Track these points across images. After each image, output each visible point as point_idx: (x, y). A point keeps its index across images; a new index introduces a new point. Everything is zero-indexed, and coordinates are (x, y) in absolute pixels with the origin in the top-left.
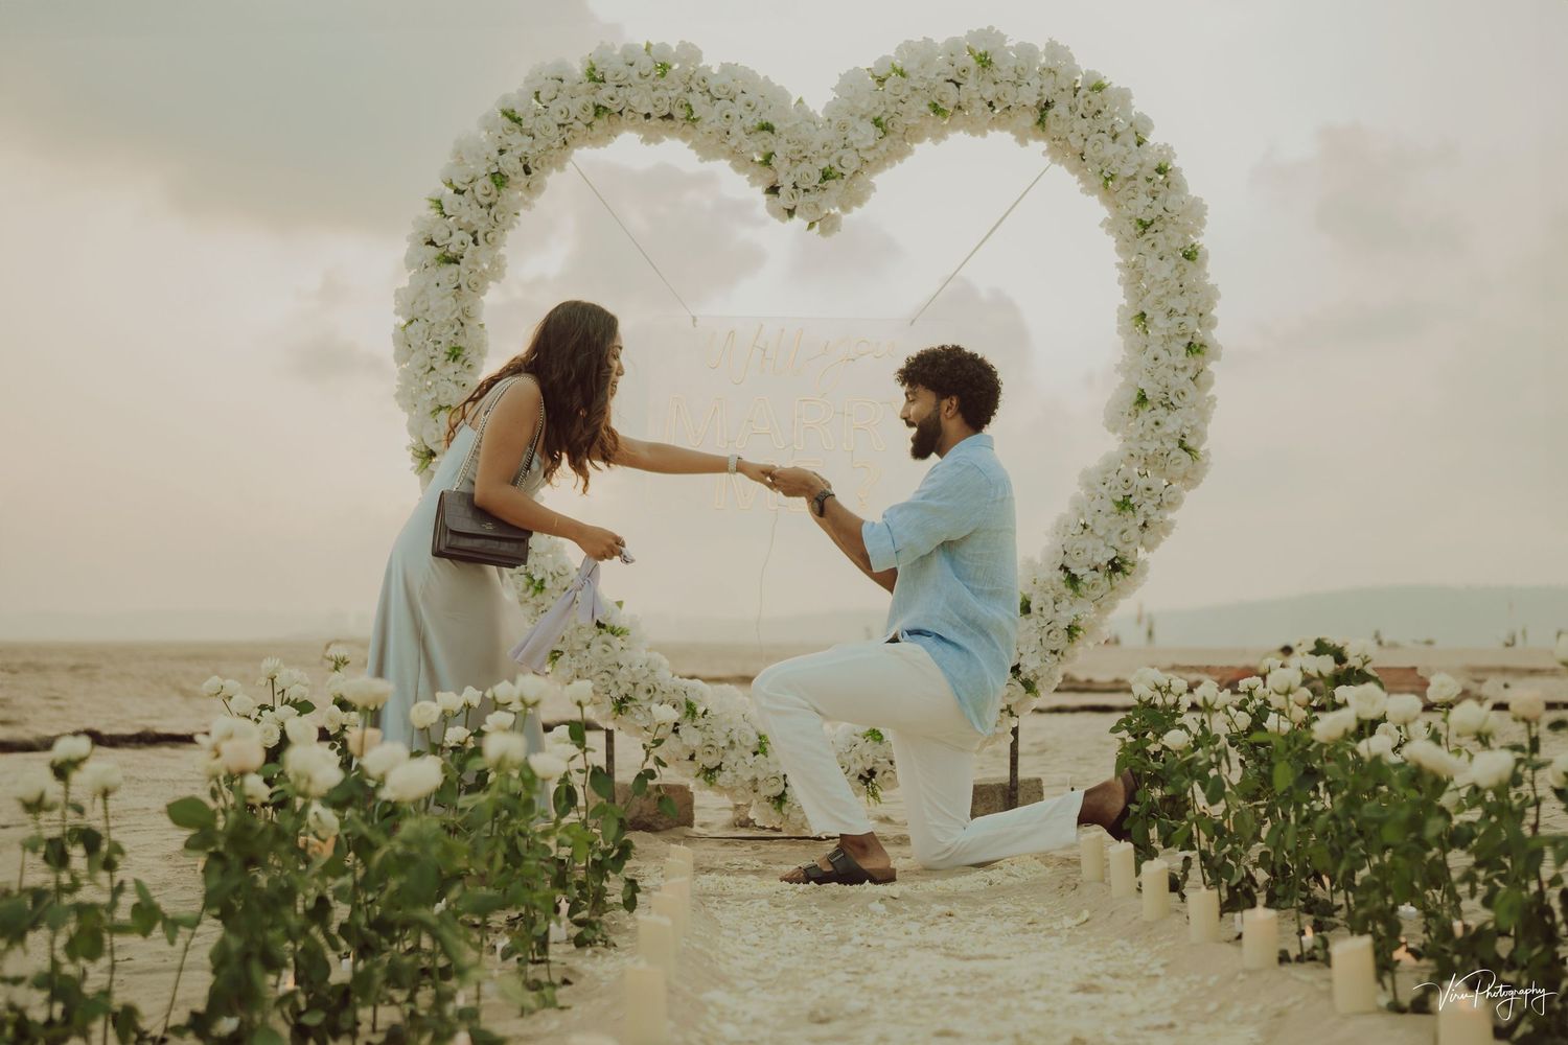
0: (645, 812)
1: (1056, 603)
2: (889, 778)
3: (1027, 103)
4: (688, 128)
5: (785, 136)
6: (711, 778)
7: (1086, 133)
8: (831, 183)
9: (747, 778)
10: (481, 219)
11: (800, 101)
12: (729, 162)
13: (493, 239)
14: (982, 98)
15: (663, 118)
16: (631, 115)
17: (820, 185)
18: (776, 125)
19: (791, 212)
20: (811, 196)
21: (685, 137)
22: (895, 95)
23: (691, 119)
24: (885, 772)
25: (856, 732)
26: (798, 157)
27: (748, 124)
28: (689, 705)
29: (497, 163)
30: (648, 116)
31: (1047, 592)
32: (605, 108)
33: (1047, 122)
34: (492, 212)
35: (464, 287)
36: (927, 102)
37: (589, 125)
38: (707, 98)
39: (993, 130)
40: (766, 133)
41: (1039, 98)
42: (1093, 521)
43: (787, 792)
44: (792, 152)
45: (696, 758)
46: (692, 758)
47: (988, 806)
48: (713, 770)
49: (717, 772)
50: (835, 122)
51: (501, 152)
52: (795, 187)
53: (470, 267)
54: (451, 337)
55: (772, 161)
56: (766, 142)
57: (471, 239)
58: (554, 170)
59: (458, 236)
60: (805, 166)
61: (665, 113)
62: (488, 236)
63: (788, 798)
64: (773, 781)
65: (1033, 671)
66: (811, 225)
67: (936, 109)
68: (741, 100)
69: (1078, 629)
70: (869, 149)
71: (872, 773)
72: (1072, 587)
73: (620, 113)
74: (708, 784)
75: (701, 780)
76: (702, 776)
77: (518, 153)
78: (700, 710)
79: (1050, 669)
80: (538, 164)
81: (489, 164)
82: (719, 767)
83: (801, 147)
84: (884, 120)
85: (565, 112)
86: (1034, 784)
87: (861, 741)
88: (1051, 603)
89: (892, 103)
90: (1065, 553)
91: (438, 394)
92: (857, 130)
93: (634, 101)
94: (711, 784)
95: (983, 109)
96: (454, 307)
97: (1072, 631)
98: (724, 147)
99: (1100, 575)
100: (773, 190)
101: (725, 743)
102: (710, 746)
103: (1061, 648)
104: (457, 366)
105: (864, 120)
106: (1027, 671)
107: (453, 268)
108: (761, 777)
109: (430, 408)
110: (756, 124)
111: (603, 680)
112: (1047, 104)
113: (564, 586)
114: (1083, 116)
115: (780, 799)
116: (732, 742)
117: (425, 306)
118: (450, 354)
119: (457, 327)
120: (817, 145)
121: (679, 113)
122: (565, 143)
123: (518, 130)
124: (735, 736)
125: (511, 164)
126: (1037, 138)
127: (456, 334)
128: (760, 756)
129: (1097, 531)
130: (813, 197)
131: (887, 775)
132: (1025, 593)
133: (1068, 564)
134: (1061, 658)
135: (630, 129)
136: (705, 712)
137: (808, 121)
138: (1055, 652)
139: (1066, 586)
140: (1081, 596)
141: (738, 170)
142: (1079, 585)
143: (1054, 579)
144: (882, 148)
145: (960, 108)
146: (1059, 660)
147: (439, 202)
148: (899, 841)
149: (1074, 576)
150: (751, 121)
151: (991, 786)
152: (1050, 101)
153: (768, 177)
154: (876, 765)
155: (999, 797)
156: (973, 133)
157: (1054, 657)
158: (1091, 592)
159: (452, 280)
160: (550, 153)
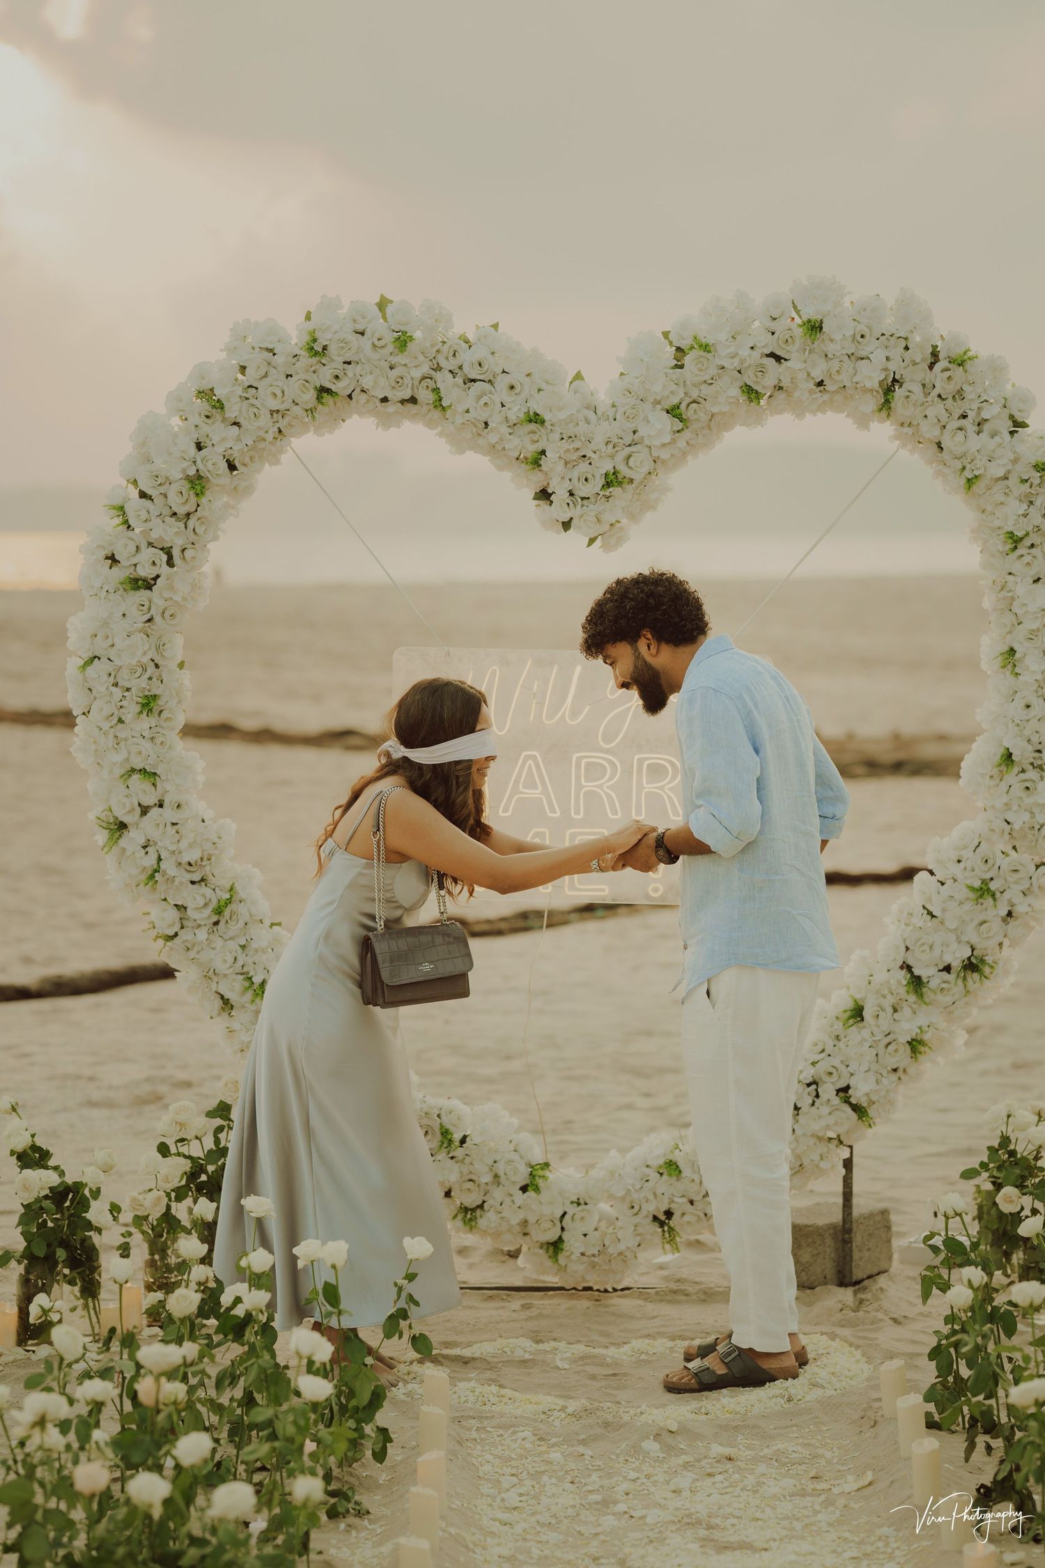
1: (895, 1011)
2: (689, 1223)
3: (868, 385)
4: (437, 414)
5: (558, 430)
6: (471, 1220)
7: (944, 419)
8: (615, 491)
9: (515, 1221)
10: (177, 533)
11: (578, 376)
12: (488, 458)
13: (193, 558)
14: (809, 375)
15: (403, 402)
16: (364, 396)
17: (602, 493)
18: (547, 416)
19: (566, 525)
20: (591, 506)
21: (430, 424)
22: (697, 375)
23: (438, 404)
24: (684, 1214)
25: (649, 1163)
26: (575, 456)
27: (513, 418)
28: (445, 1133)
29: (195, 462)
30: (385, 400)
31: (884, 997)
32: (328, 391)
33: (892, 405)
34: (191, 523)
35: (158, 619)
36: (739, 384)
37: (311, 411)
38: (459, 380)
39: (824, 412)
40: (533, 426)
41: (883, 377)
42: (944, 910)
43: (565, 1237)
44: (568, 451)
45: (452, 1194)
46: (448, 1194)
47: (815, 1252)
48: (473, 1210)
49: (478, 1212)
50: (621, 410)
51: (199, 447)
52: (571, 494)
53: (166, 596)
54: (143, 682)
55: (541, 462)
56: (536, 437)
57: (165, 558)
58: (267, 465)
59: (148, 554)
60: (583, 467)
61: (407, 396)
62: (187, 553)
63: (565, 1246)
64: (549, 1224)
65: (867, 1095)
66: (592, 541)
67: (751, 393)
68: (502, 382)
69: (920, 1042)
70: (664, 445)
71: (669, 1214)
72: (916, 992)
73: (350, 396)
74: (468, 1228)
75: (459, 1222)
76: (460, 1217)
77: (220, 449)
78: (457, 1137)
79: (888, 1091)
80: (247, 460)
81: (185, 464)
82: (481, 1206)
83: (577, 444)
84: (683, 406)
85: (279, 394)
86: (878, 1218)
87: (654, 1175)
88: (890, 1010)
89: (694, 385)
90: (907, 949)
91: (129, 753)
92: (648, 422)
93: (367, 382)
94: (471, 1228)
95: (811, 392)
96: (147, 647)
97: (915, 1046)
98: (481, 441)
99: (951, 977)
100: (544, 495)
101: (487, 1178)
102: (471, 1180)
103: (901, 1066)
104: (152, 721)
105: (659, 407)
106: (857, 1095)
107: (143, 594)
108: (532, 1219)
109: (119, 771)
110: (522, 415)
112: (894, 380)
114: (939, 396)
115: (555, 1246)
116: (496, 1176)
117: (109, 642)
118: (143, 705)
119: (151, 669)
120: (599, 441)
121: (425, 396)
122: (280, 431)
123: (219, 417)
124: (501, 1168)
125: (213, 463)
126: (881, 421)
127: (150, 679)
128: (531, 1193)
129: (947, 924)
130: (592, 509)
131: (687, 1218)
132: (858, 997)
133: (910, 962)
134: (903, 1077)
135: (360, 414)
136: (463, 1141)
137: (587, 408)
138: (895, 1070)
139: (908, 992)
140: (925, 1003)
141: (500, 468)
142: (924, 990)
143: (892, 981)
144: (681, 444)
145: (781, 388)
146: (899, 1078)
147: (122, 508)
148: (703, 1297)
149: (919, 978)
150: (516, 411)
151: (818, 1228)
152: (897, 377)
153: (536, 481)
154: (673, 1206)
155: (829, 1241)
156: (800, 416)
157: (894, 1077)
158: (940, 997)
159: (142, 610)
160: (261, 445)
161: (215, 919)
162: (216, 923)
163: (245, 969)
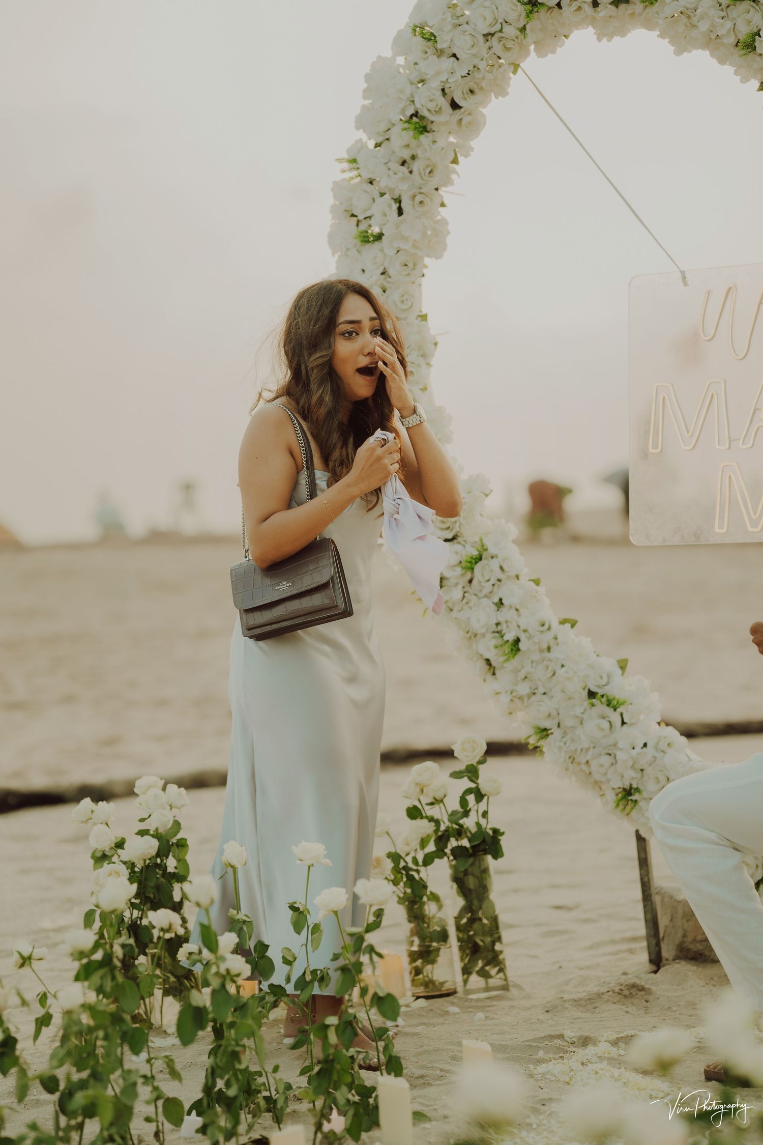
0: (690, 938)
4: (651, 7)
10: (403, 179)
12: (709, 51)
13: (425, 202)
15: (614, 3)
21: (650, 24)
29: (413, 101)
30: (595, 4)
32: (535, 4)
37: (523, 29)
55: (757, 44)
56: (748, 17)
57: (397, 207)
58: (492, 97)
59: (381, 205)
73: (559, 5)
77: (439, 83)
80: (467, 93)
81: (404, 103)
98: (695, 32)
107: (377, 247)
111: (602, 766)
113: (545, 646)
122: (497, 57)
123: (433, 51)
125: (431, 100)
135: (577, 25)
147: (353, 161)
159: (376, 263)
160: (478, 76)
161: (468, 576)
162: (470, 581)
163: (499, 628)
